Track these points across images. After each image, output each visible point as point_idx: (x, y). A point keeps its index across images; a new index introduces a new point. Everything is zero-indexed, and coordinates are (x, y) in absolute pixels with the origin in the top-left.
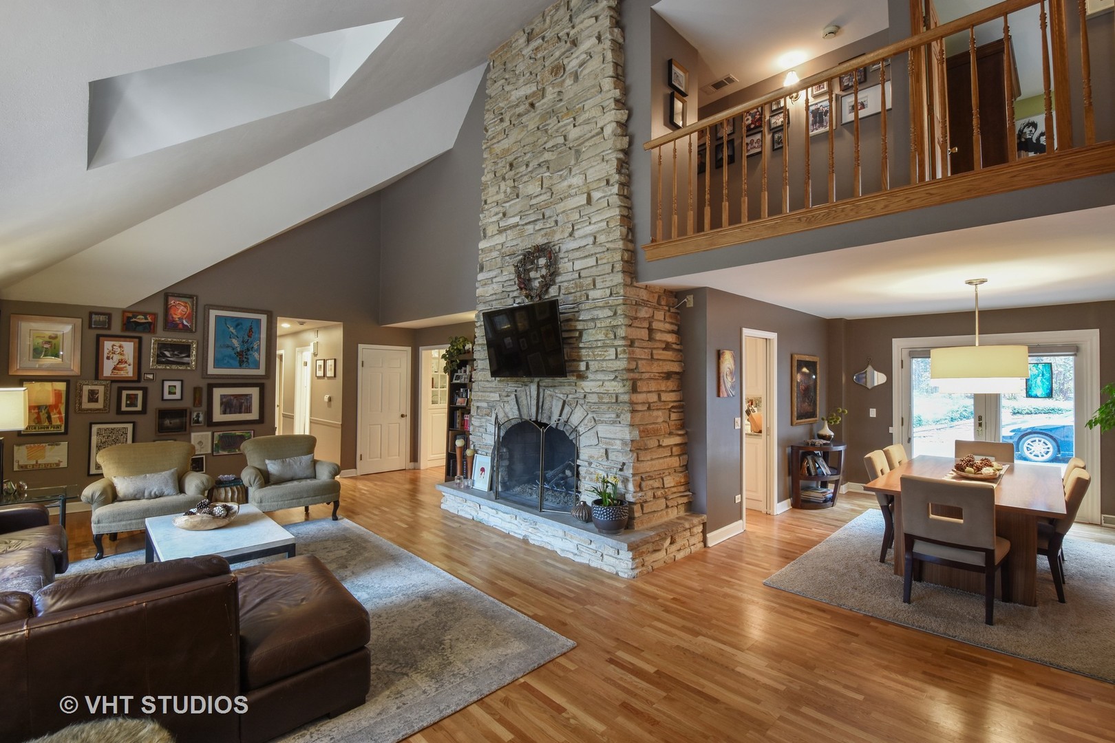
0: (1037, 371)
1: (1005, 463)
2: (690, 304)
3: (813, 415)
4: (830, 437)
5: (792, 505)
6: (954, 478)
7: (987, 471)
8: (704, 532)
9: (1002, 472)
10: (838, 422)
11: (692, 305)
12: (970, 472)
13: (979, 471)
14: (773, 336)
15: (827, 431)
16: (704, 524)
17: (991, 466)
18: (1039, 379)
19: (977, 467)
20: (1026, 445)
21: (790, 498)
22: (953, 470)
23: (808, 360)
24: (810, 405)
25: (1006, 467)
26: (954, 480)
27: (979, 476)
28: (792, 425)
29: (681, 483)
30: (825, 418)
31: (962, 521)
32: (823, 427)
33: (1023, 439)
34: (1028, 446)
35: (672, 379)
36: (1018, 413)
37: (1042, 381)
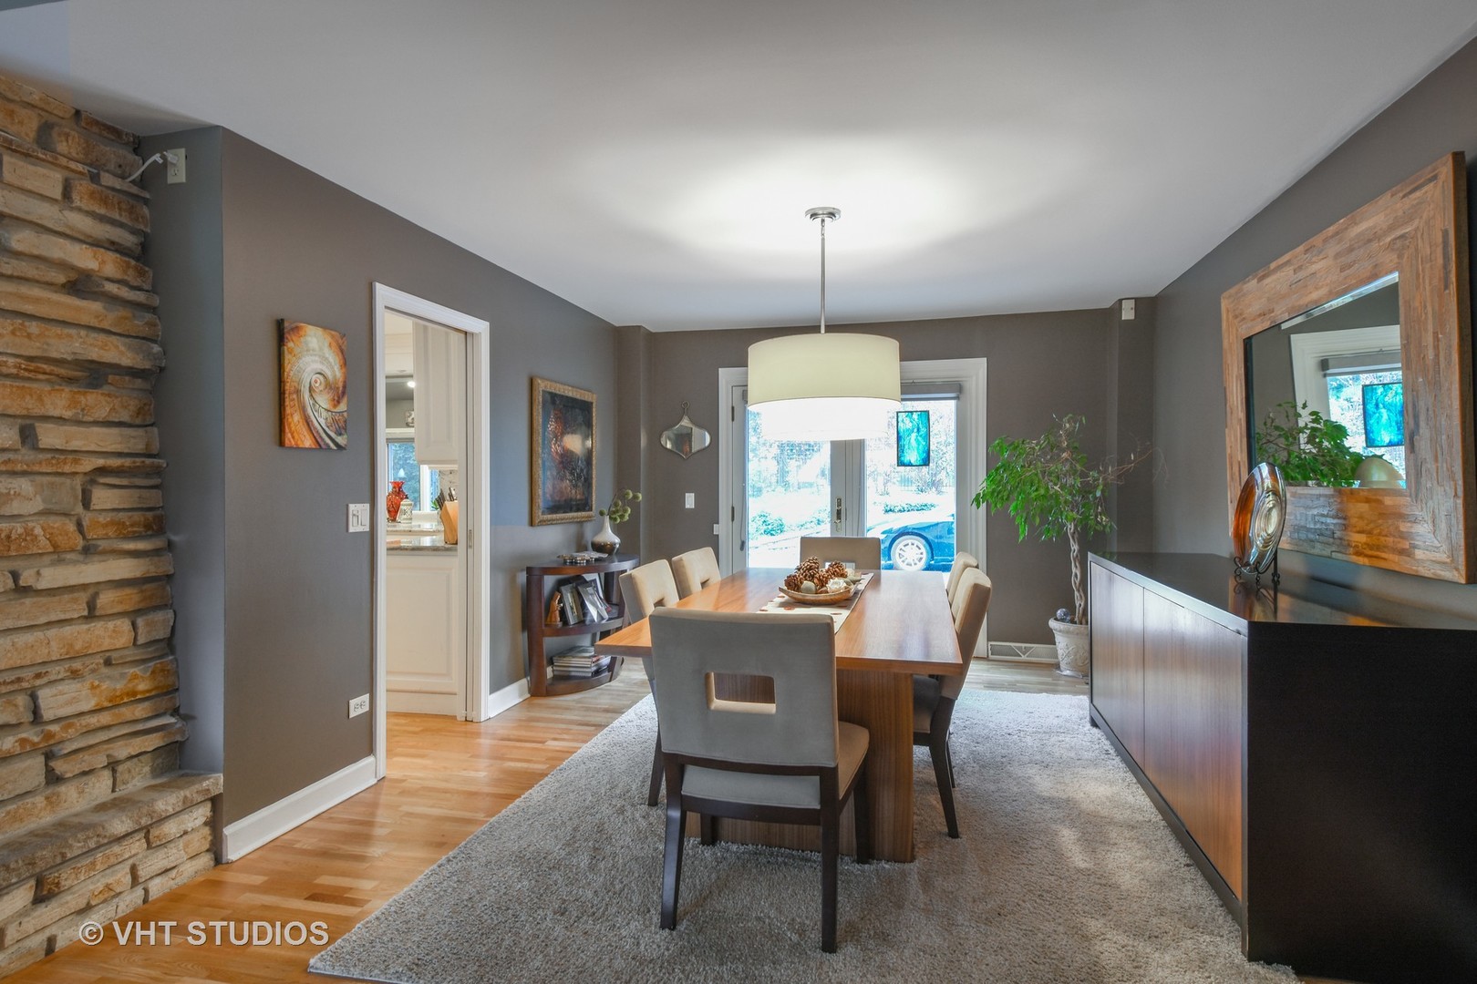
0: (911, 424)
1: (866, 571)
2: (178, 175)
3: (584, 505)
4: (613, 545)
5: (530, 691)
6: (783, 605)
7: (836, 585)
8: (215, 825)
9: (861, 587)
10: (627, 518)
11: (182, 178)
12: (808, 591)
13: (823, 586)
14: (480, 327)
15: (609, 536)
16: (215, 801)
17: (843, 575)
18: (914, 435)
19: (819, 580)
20: (898, 551)
21: (525, 676)
22: (781, 590)
23: (570, 394)
24: (575, 486)
25: (867, 578)
26: (782, 611)
27: (822, 597)
28: (532, 524)
29: (134, 693)
30: (606, 511)
31: (770, 708)
32: (600, 529)
33: (897, 541)
34: (901, 552)
35: (106, 389)
36: (891, 510)
37: (916, 440)
